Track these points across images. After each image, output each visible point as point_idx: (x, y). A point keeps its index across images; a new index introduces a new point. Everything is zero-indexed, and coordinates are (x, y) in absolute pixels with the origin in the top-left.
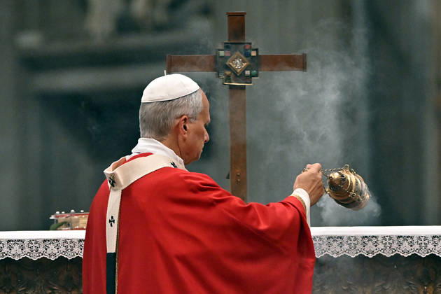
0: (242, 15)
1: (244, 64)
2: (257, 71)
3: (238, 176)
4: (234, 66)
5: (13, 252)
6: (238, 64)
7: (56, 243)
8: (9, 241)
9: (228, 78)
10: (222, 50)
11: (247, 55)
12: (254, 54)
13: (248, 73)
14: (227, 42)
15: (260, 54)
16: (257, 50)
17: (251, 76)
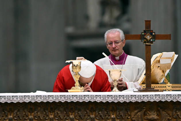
0: (150, 21)
1: (150, 37)
2: (155, 39)
3: (148, 74)
4: (147, 38)
5: (74, 99)
6: (148, 37)
7: (88, 96)
8: (72, 96)
9: (145, 42)
10: (143, 33)
11: (151, 34)
12: (154, 34)
13: (151, 40)
14: (145, 30)
15: (156, 34)
16: (154, 33)
17: (153, 41)
